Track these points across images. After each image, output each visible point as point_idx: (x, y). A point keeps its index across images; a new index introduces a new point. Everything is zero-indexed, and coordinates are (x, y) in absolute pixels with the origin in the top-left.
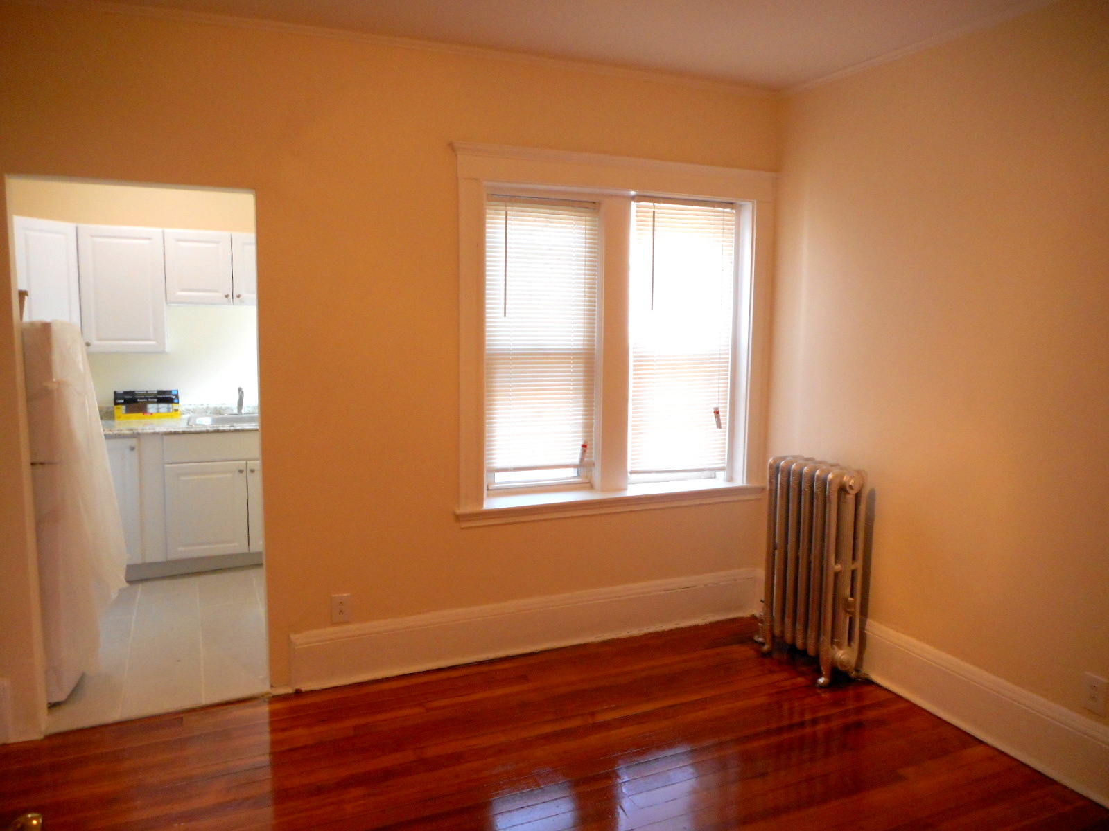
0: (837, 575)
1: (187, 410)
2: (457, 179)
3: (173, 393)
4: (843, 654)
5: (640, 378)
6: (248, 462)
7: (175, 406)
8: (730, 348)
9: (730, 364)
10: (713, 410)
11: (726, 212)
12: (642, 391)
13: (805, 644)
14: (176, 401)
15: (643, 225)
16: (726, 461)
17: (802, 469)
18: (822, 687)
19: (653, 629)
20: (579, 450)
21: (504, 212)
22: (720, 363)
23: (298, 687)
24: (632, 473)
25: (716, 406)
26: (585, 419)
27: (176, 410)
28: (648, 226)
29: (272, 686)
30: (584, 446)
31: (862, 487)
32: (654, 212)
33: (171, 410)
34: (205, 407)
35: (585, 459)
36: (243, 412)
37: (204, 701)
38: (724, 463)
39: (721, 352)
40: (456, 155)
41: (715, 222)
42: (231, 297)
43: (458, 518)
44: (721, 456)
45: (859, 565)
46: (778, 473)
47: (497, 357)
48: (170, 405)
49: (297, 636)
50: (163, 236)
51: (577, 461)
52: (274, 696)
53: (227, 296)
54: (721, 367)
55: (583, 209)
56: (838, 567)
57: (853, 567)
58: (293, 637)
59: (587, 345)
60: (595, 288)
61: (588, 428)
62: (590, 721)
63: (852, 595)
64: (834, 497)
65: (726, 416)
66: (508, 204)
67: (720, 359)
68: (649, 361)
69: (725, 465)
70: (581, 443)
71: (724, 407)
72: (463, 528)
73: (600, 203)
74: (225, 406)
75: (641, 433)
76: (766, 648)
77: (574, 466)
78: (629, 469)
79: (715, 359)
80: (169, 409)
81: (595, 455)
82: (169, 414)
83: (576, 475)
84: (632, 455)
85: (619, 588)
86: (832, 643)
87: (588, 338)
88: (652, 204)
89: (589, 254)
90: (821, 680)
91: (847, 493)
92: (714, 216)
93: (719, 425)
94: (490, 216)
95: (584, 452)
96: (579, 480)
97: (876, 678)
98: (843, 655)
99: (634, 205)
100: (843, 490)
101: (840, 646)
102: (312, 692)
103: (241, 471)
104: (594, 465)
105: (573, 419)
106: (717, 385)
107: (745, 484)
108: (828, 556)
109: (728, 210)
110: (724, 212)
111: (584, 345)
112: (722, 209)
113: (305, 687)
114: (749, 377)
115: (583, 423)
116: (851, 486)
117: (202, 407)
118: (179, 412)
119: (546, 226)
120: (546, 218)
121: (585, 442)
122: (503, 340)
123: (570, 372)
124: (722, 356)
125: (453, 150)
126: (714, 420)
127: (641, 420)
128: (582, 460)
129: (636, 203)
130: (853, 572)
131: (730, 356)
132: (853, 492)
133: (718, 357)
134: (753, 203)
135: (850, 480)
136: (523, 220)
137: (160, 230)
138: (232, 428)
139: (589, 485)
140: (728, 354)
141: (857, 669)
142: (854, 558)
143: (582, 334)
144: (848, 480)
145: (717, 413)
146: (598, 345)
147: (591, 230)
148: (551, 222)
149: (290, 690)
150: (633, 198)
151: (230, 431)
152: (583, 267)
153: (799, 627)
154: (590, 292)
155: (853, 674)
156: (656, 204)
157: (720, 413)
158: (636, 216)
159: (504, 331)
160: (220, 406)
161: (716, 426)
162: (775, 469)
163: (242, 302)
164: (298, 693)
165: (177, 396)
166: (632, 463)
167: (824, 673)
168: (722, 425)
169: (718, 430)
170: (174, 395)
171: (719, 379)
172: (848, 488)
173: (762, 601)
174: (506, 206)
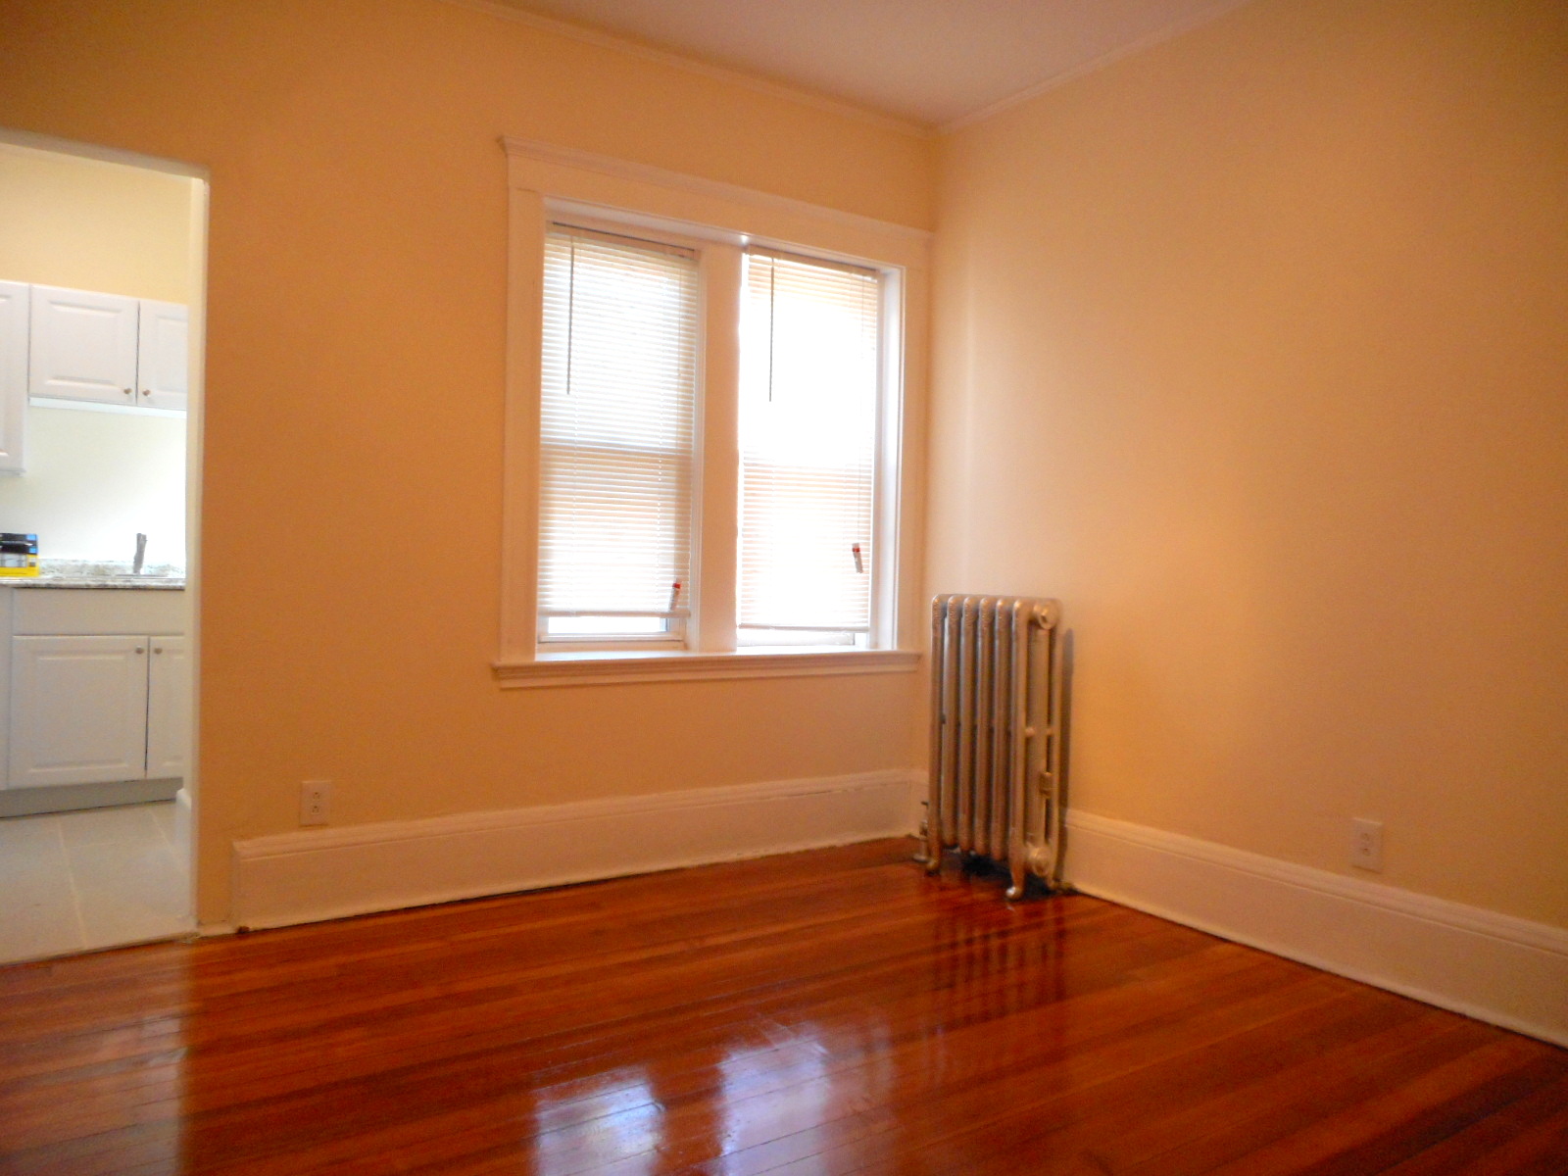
0: (1028, 740)
1: (51, 567)
2: (508, 189)
3: (29, 538)
4: (1039, 853)
5: (753, 495)
6: (152, 638)
7: (31, 559)
8: (873, 463)
9: (872, 486)
10: (851, 547)
11: (867, 282)
12: (758, 513)
13: (987, 846)
14: (32, 551)
15: (758, 286)
16: (869, 619)
17: (978, 602)
18: (1014, 900)
19: (772, 851)
20: (669, 591)
21: (570, 249)
22: (860, 482)
23: (242, 924)
24: (743, 626)
25: (856, 541)
26: (677, 549)
27: (32, 565)
28: (764, 287)
29: (200, 924)
30: (676, 586)
31: (1058, 621)
32: (773, 270)
33: (24, 564)
34: (80, 564)
35: (678, 606)
36: (142, 571)
37: (87, 943)
38: (866, 622)
39: (862, 468)
40: (506, 156)
41: (852, 292)
42: (133, 393)
43: (498, 672)
44: (862, 611)
45: (1055, 730)
46: (945, 616)
47: (554, 450)
48: (23, 557)
49: (245, 843)
50: (30, 298)
51: (666, 607)
52: (202, 938)
53: (127, 392)
54: (861, 488)
55: (679, 258)
56: (1030, 731)
57: (1048, 732)
58: (238, 845)
59: (682, 445)
60: (692, 367)
61: (681, 561)
62: (697, 944)
63: (1048, 768)
64: (1023, 633)
65: (868, 556)
66: (576, 238)
67: (860, 477)
68: (763, 471)
69: (868, 625)
70: (672, 582)
71: (865, 544)
72: (503, 690)
73: (699, 251)
74: (114, 564)
75: (755, 572)
76: (932, 863)
77: (662, 615)
78: (738, 621)
79: (854, 477)
80: (20, 561)
81: (692, 601)
82: (20, 570)
83: (664, 630)
84: (743, 602)
85: (727, 789)
86: (1025, 838)
87: (682, 436)
88: (769, 259)
89: (686, 320)
90: (1012, 891)
91: (1039, 627)
92: (851, 284)
93: (860, 568)
94: (549, 252)
95: (676, 595)
96: (670, 636)
97: (1081, 886)
98: (1037, 853)
99: (745, 258)
100: (1033, 623)
101: (1033, 840)
102: (265, 931)
103: (139, 651)
104: (690, 615)
105: (660, 548)
106: (857, 513)
107: (895, 648)
108: (1016, 715)
109: (869, 279)
110: (863, 281)
111: (677, 445)
112: (861, 277)
113: (253, 924)
114: (899, 502)
115: (675, 554)
116: (1044, 619)
117: (74, 564)
118: (36, 568)
119: (627, 275)
120: (627, 263)
121: (678, 579)
122: (562, 428)
123: (657, 480)
124: (862, 474)
125: (503, 147)
126: (852, 560)
127: (755, 554)
128: (673, 605)
129: (748, 256)
130: (1049, 740)
131: (872, 475)
132: (1047, 626)
133: (857, 474)
134: (902, 269)
135: (1042, 611)
136: (595, 264)
137: (25, 285)
138: (128, 584)
139: (682, 643)
140: (870, 471)
141: (1057, 879)
142: (1049, 721)
143: (675, 429)
144: (1040, 610)
145: (856, 550)
146: (697, 446)
147: (686, 287)
148: (634, 270)
149: (228, 929)
150: (746, 249)
151: (124, 589)
152: (677, 337)
153: (979, 822)
154: (686, 373)
155: (1051, 884)
156: (776, 260)
157: (862, 552)
158: (750, 273)
159: (567, 415)
160: (105, 564)
161: (855, 569)
162: (941, 611)
163: (151, 404)
164: (243, 933)
165: (35, 543)
166: (743, 614)
167: (1015, 881)
168: (864, 569)
169: (859, 574)
170: (30, 542)
171: (859, 505)
172: (1040, 621)
173: (924, 803)
174: (572, 241)
